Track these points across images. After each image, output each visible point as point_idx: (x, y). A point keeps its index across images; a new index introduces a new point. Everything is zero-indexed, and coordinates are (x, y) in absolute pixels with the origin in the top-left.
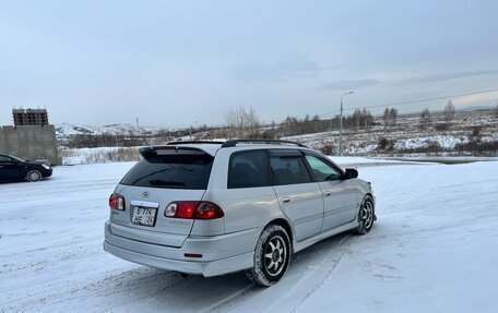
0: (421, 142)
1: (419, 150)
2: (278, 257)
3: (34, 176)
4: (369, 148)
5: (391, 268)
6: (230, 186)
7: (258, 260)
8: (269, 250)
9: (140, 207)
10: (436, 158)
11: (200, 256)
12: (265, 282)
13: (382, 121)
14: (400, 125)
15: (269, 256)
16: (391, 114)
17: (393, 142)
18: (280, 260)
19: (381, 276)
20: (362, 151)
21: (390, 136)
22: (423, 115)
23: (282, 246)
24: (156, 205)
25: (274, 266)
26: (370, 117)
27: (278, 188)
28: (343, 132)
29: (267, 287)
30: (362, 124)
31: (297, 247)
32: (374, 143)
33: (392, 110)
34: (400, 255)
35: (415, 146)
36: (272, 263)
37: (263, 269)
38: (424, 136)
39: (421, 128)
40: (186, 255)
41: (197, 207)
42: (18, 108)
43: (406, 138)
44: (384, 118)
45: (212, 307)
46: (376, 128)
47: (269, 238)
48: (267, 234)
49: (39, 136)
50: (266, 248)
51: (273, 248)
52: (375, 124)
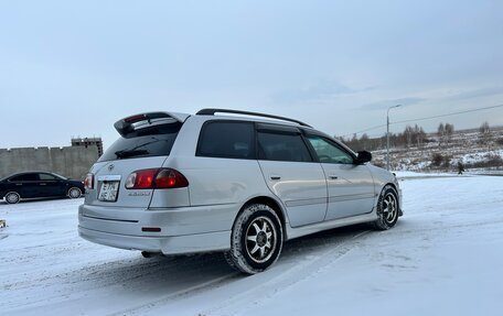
0: (480, 156)
1: (478, 165)
2: (264, 241)
3: (75, 193)
4: (420, 166)
5: (407, 259)
6: (199, 153)
7: (236, 241)
8: (253, 232)
9: (105, 182)
10: (498, 172)
11: (159, 230)
12: (247, 269)
13: (435, 138)
14: (456, 141)
15: (253, 238)
16: (446, 130)
17: (448, 158)
18: (268, 244)
19: (391, 266)
20: (414, 167)
21: (444, 153)
22: (482, 130)
23: (269, 229)
24: (118, 177)
25: (259, 251)
26: (422, 133)
27: (264, 163)
28: (394, 149)
29: (249, 275)
30: (414, 142)
31: (292, 234)
32: (427, 160)
33: (447, 126)
34: (422, 247)
35: (473, 161)
36: (257, 247)
37: (244, 253)
38: (484, 151)
39: (481, 143)
40: (144, 230)
41: (156, 175)
42: (76, 137)
43: (464, 154)
44: (439, 134)
45: (180, 292)
46: (430, 145)
47: (251, 218)
48: (247, 213)
49: (83, 157)
50: (247, 229)
51: (258, 230)
52: (428, 141)
